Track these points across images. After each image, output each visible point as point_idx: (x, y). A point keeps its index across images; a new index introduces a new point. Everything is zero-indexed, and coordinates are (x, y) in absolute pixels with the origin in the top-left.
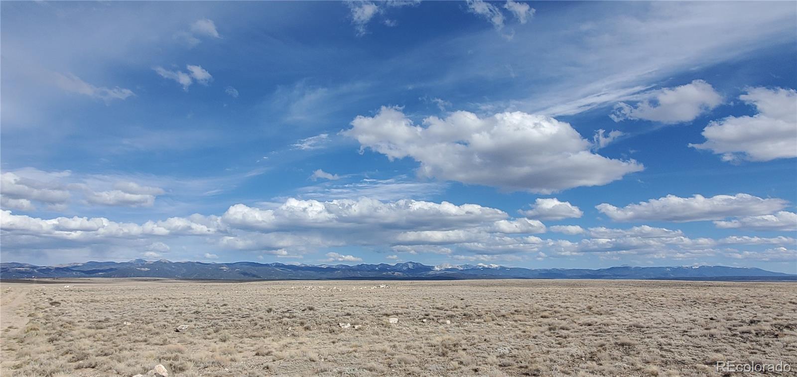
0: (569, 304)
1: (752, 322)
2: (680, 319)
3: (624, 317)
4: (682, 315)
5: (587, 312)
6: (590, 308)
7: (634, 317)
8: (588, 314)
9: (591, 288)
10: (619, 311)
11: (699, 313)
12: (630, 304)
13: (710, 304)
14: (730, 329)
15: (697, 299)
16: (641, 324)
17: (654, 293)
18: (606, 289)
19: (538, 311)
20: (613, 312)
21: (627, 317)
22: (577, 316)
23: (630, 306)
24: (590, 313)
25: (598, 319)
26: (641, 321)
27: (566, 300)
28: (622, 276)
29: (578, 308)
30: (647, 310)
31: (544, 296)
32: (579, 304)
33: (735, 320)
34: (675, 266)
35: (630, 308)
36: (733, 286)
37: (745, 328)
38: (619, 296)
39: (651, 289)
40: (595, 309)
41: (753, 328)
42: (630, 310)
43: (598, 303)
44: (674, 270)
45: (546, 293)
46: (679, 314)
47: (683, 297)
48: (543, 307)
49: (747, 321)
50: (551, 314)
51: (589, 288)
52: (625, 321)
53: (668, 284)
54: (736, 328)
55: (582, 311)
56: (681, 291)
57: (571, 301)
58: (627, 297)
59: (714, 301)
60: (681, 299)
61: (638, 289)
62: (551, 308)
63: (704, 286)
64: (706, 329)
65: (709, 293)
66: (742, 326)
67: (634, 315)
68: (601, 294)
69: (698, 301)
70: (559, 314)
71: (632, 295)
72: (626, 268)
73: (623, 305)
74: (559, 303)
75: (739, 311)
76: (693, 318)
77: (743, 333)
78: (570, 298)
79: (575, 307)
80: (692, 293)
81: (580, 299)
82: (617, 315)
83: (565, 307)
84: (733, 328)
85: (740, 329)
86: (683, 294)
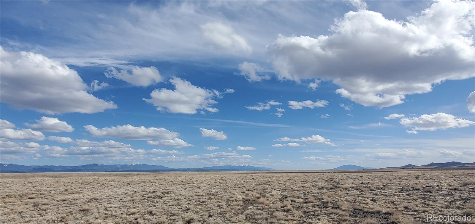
0: (52, 189)
1: (153, 192)
2: (120, 193)
3: (88, 194)
4: (122, 190)
5: (64, 193)
6: (67, 190)
7: (94, 194)
8: (65, 194)
9: (70, 178)
10: (85, 191)
11: (130, 189)
12: (93, 187)
13: (137, 184)
14: (143, 196)
15: (131, 182)
16: (98, 197)
17: (109, 179)
18: (80, 178)
19: (27, 194)
20: (82, 191)
21: (90, 194)
22: (56, 196)
23: (93, 188)
24: (66, 193)
25: (71, 197)
26: (98, 196)
27: (50, 186)
28: (92, 170)
29: (59, 191)
30: (102, 189)
31: (34, 184)
32: (59, 188)
33: (146, 191)
34: (123, 164)
35: (93, 189)
36: (150, 175)
37: (150, 195)
38: (87, 182)
39: (107, 178)
40: (70, 191)
41: (153, 195)
42: (92, 190)
43: (73, 187)
44: (122, 166)
45: (36, 182)
46: (119, 191)
47: (124, 181)
48: (31, 191)
49: (151, 192)
50: (37, 196)
51: (69, 178)
52: (88, 196)
53: (118, 174)
54: (146, 195)
55: (61, 193)
56: (123, 178)
57: (54, 186)
58: (92, 182)
59: (139, 183)
60: (122, 182)
61: (100, 177)
62: (38, 191)
63: (136, 175)
64: (132, 197)
65: (137, 179)
66: (149, 194)
67: (94, 193)
68: (76, 181)
69: (131, 183)
70: (43, 196)
71: (95, 181)
72: (95, 165)
73: (89, 187)
74: (44, 188)
75: (149, 187)
76: (126, 192)
77: (148, 197)
78: (53, 185)
79: (56, 190)
80: (129, 179)
81: (61, 185)
82: (84, 193)
83: (49, 190)
84: (145, 196)
85: (147, 196)
86: (125, 179)
